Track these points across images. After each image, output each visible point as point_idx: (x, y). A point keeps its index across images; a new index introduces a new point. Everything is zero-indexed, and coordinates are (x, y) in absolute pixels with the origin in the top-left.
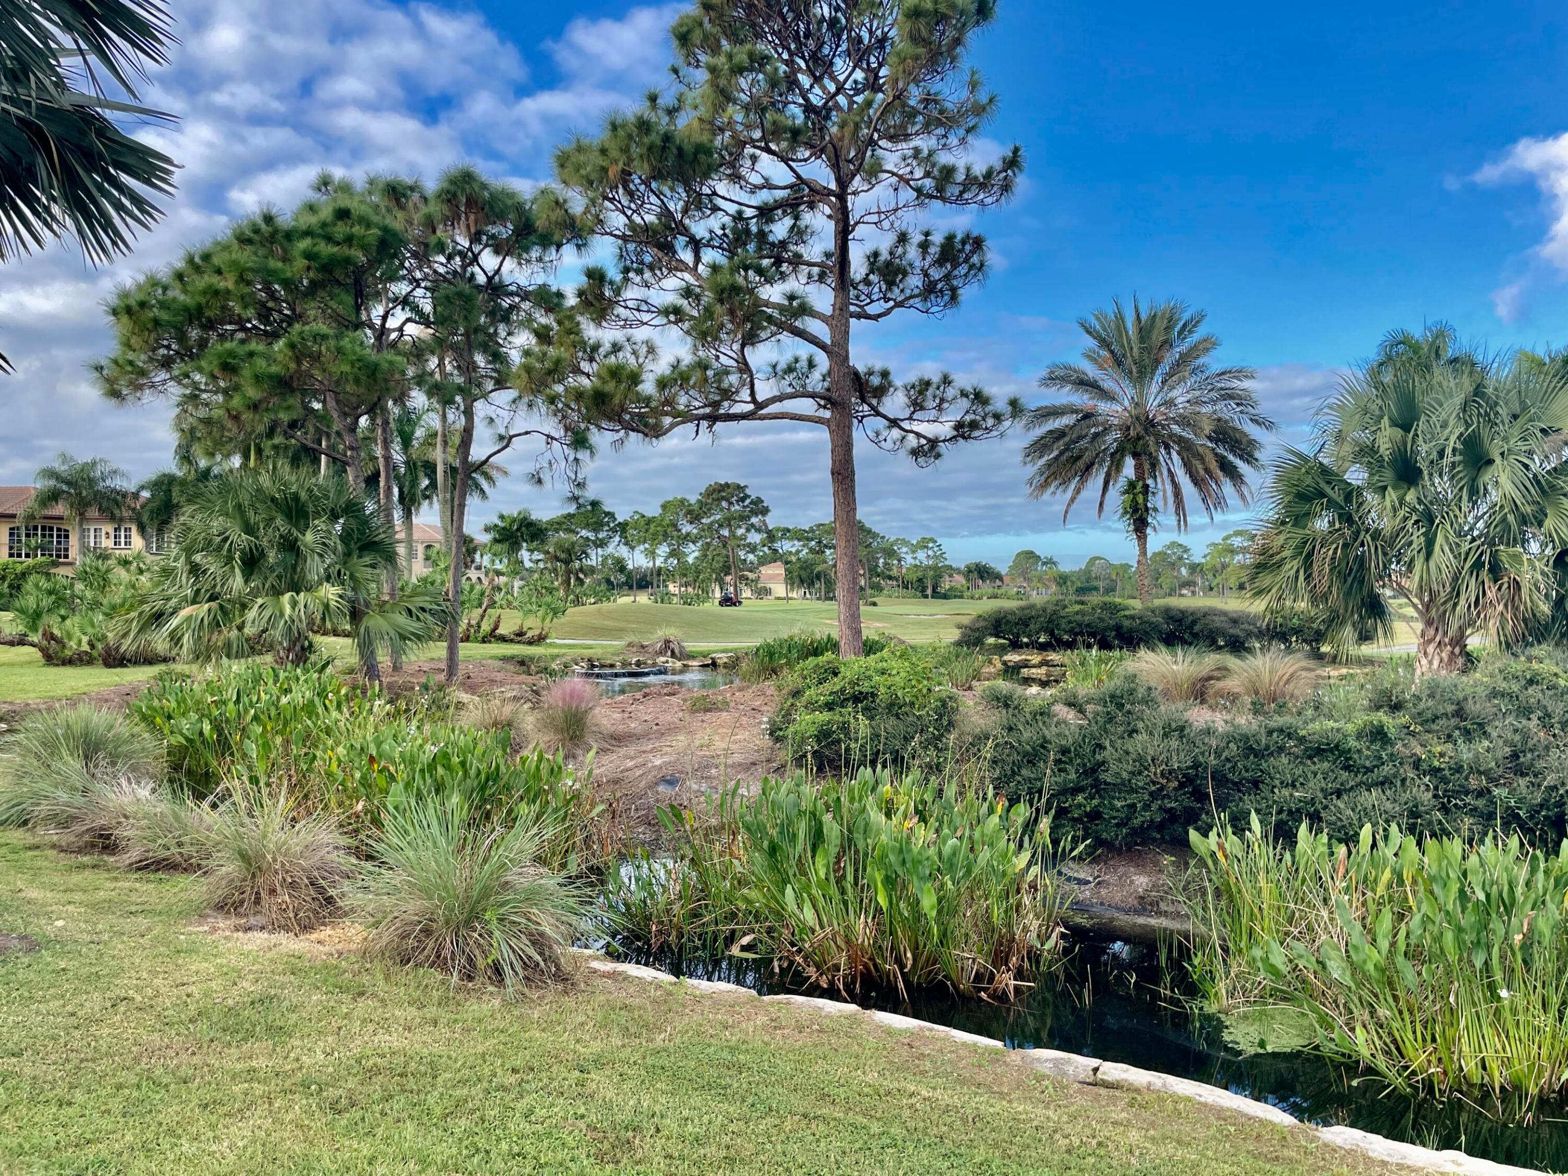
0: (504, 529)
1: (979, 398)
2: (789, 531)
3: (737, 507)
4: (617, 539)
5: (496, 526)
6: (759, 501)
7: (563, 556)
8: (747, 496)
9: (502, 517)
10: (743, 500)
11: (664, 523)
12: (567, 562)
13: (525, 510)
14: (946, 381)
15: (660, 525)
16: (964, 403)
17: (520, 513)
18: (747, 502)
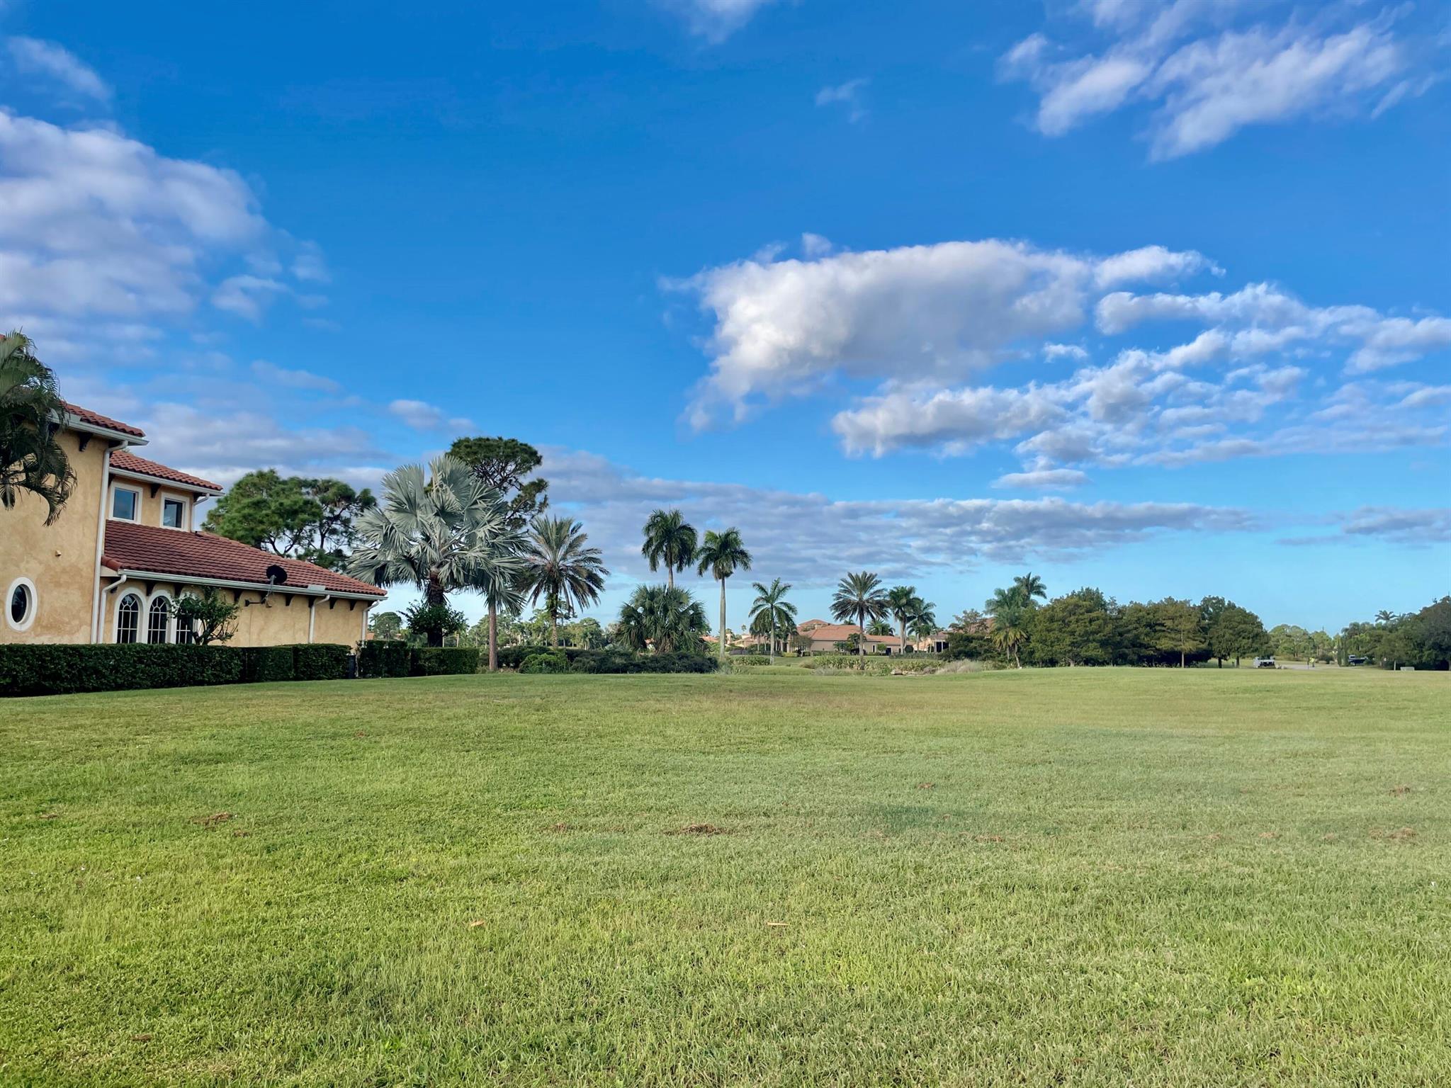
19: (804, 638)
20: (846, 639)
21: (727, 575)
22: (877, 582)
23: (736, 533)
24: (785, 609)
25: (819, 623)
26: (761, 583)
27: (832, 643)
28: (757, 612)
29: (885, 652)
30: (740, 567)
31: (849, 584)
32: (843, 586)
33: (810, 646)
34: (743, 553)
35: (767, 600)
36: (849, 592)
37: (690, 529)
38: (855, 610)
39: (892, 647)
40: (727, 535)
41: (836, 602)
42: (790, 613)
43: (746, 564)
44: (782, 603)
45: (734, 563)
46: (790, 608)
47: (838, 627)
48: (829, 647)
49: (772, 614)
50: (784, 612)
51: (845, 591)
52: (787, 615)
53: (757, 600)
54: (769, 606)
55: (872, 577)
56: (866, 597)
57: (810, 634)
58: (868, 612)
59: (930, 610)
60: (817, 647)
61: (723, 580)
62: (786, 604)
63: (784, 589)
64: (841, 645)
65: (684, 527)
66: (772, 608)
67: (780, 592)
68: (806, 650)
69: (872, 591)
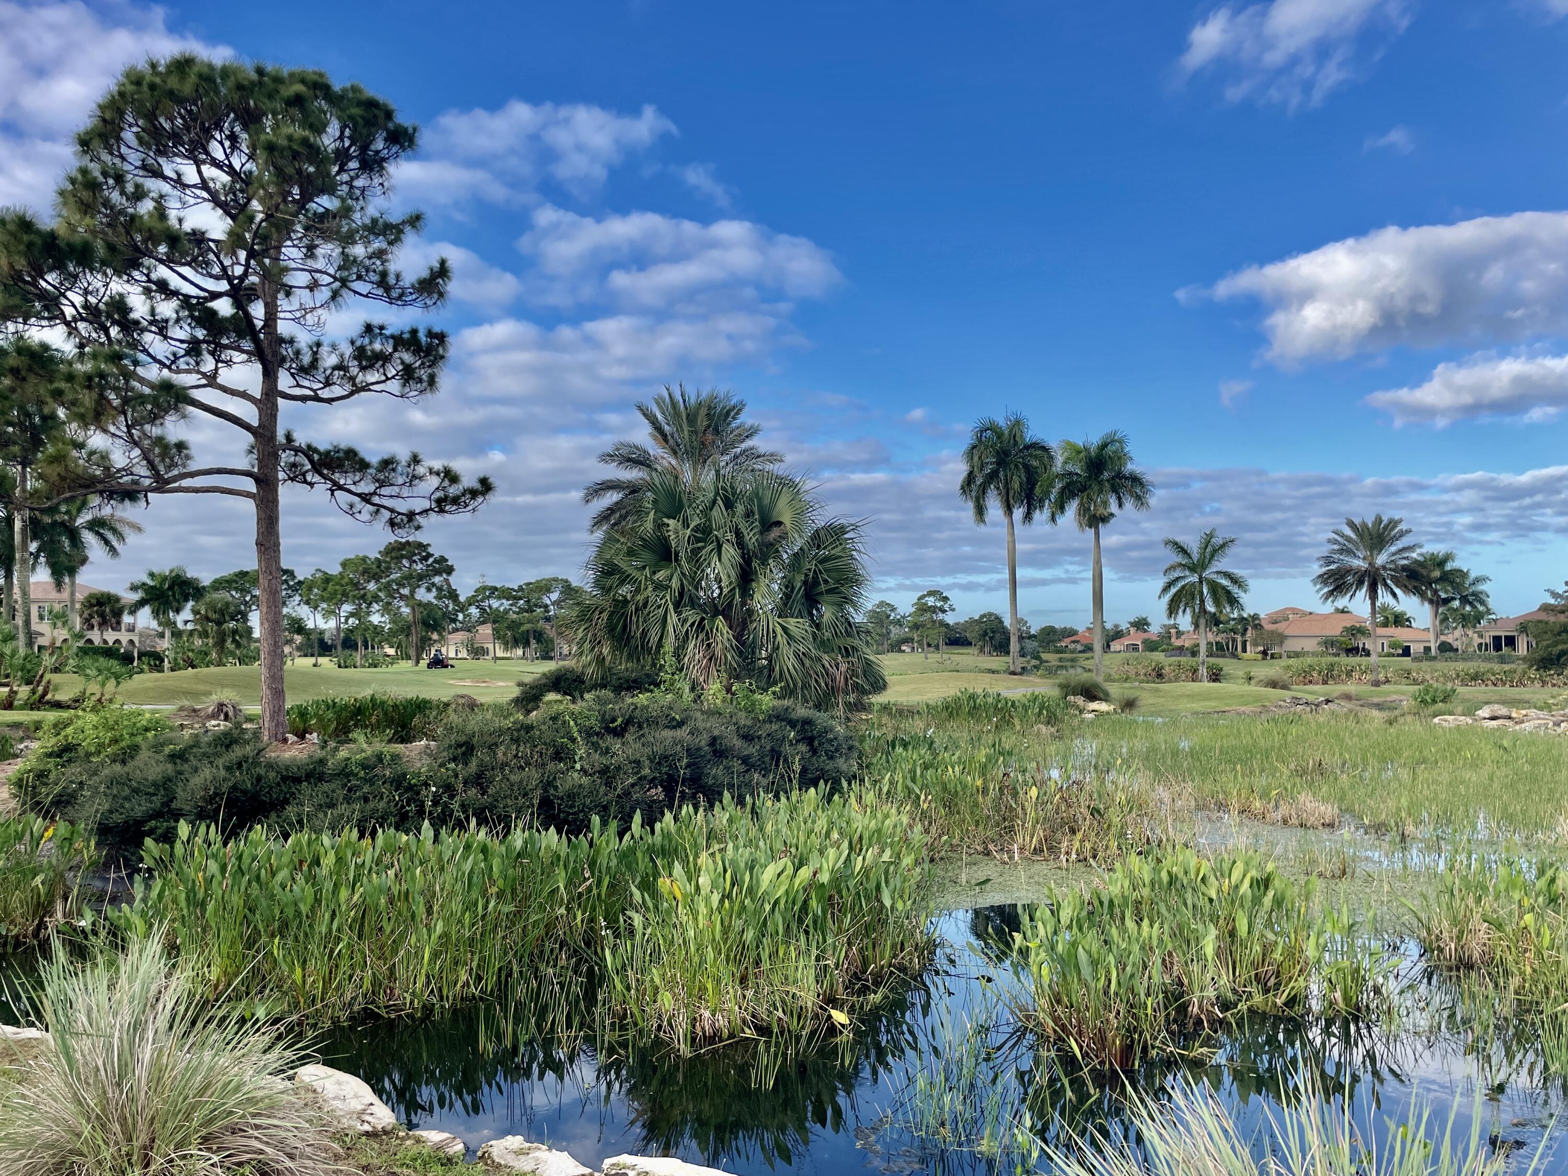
0: (152, 587)
1: (450, 476)
2: (496, 589)
3: (420, 566)
4: (297, 598)
5: (144, 584)
6: (443, 560)
7: (214, 616)
8: (429, 555)
9: (152, 575)
10: (426, 558)
11: (343, 582)
12: (219, 623)
13: (180, 568)
14: (415, 460)
15: (337, 584)
16: (435, 481)
17: (171, 571)
18: (431, 560)
19: (1272, 632)
20: (1338, 633)
21: (1105, 519)
22: (1402, 534)
23: (1121, 442)
24: (1225, 582)
25: (1295, 611)
26: (1180, 539)
27: (1316, 641)
28: (1173, 590)
29: (1401, 652)
30: (1129, 504)
31: (1349, 539)
32: (1336, 542)
33: (1281, 643)
34: (1135, 480)
35: (1193, 569)
36: (1349, 552)
37: (1045, 449)
38: (1360, 583)
39: (1412, 645)
40: (1104, 446)
41: (1324, 570)
42: (1235, 590)
43: (1138, 498)
44: (1218, 573)
45: (1119, 499)
46: (1235, 580)
47: (1326, 617)
48: (1310, 645)
49: (1201, 593)
50: (1224, 588)
51: (1341, 551)
52: (1228, 593)
53: (1173, 568)
54: (1195, 578)
55: (1393, 523)
56: (1381, 559)
57: (1281, 627)
58: (1386, 585)
59: (1481, 587)
60: (1292, 645)
61: (1097, 528)
62: (1227, 575)
63: (1223, 546)
64: (1329, 643)
65: (1034, 446)
66: (1201, 582)
67: (1215, 551)
68: (1276, 650)
69: (1393, 549)
